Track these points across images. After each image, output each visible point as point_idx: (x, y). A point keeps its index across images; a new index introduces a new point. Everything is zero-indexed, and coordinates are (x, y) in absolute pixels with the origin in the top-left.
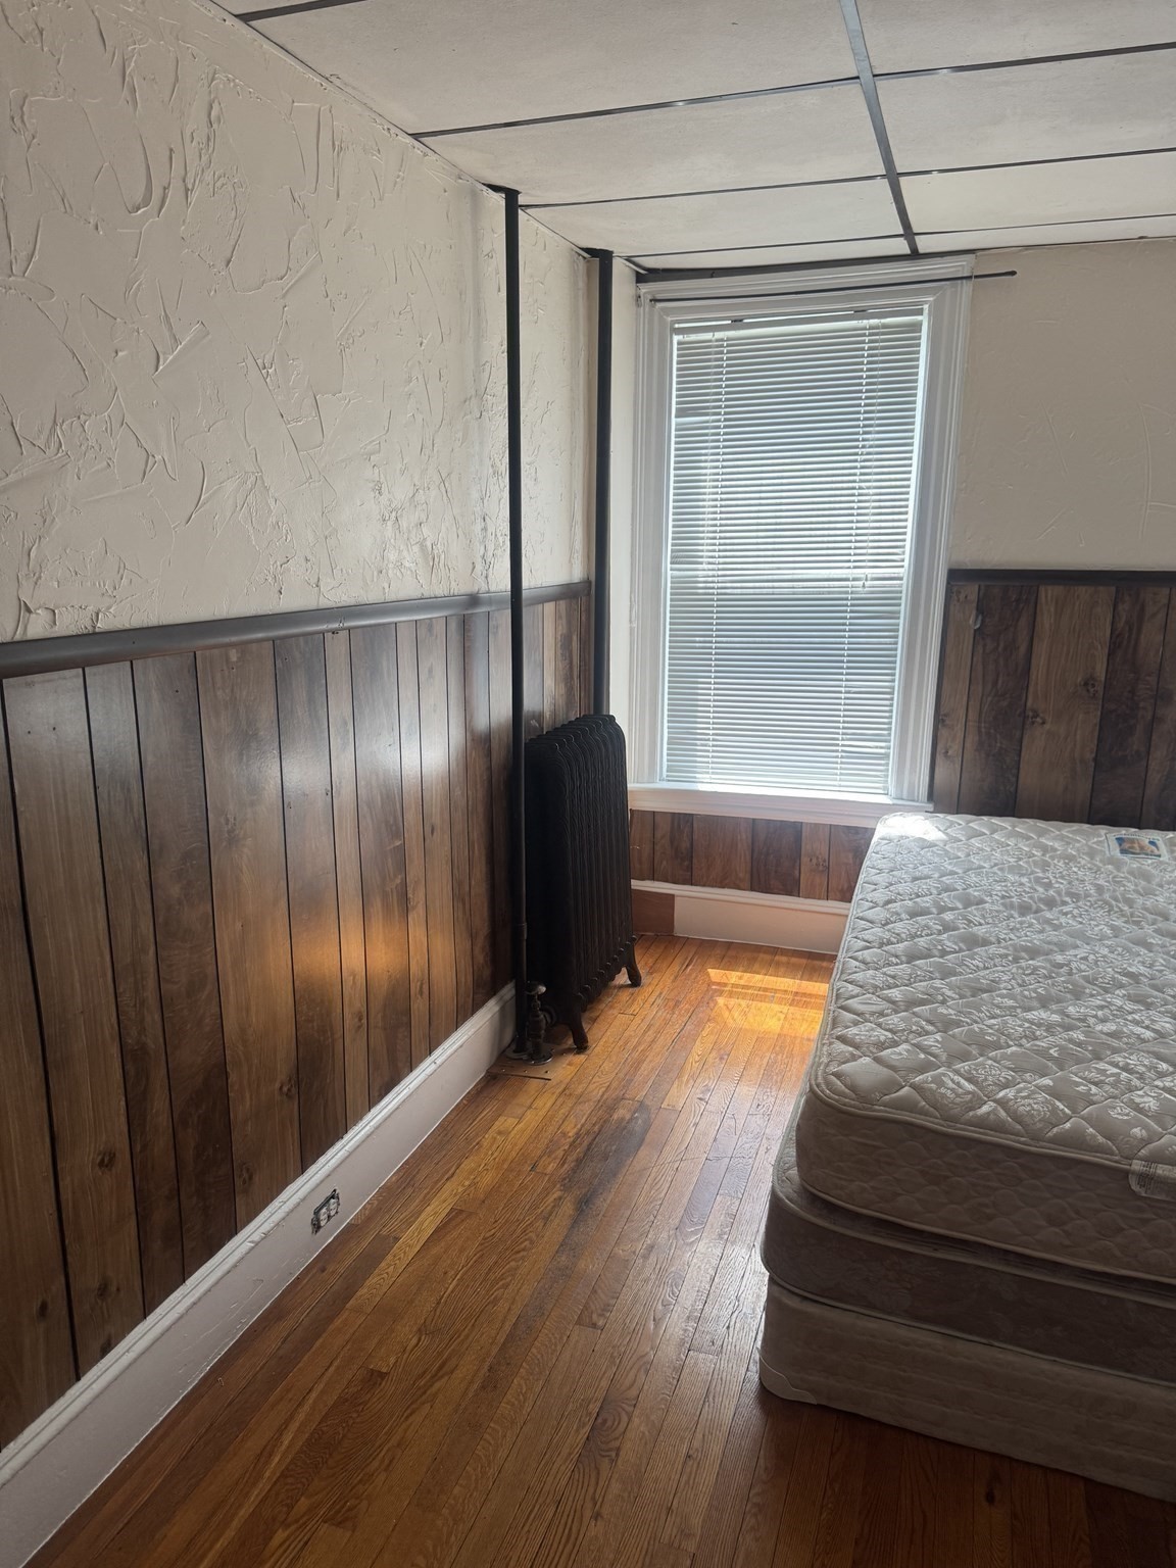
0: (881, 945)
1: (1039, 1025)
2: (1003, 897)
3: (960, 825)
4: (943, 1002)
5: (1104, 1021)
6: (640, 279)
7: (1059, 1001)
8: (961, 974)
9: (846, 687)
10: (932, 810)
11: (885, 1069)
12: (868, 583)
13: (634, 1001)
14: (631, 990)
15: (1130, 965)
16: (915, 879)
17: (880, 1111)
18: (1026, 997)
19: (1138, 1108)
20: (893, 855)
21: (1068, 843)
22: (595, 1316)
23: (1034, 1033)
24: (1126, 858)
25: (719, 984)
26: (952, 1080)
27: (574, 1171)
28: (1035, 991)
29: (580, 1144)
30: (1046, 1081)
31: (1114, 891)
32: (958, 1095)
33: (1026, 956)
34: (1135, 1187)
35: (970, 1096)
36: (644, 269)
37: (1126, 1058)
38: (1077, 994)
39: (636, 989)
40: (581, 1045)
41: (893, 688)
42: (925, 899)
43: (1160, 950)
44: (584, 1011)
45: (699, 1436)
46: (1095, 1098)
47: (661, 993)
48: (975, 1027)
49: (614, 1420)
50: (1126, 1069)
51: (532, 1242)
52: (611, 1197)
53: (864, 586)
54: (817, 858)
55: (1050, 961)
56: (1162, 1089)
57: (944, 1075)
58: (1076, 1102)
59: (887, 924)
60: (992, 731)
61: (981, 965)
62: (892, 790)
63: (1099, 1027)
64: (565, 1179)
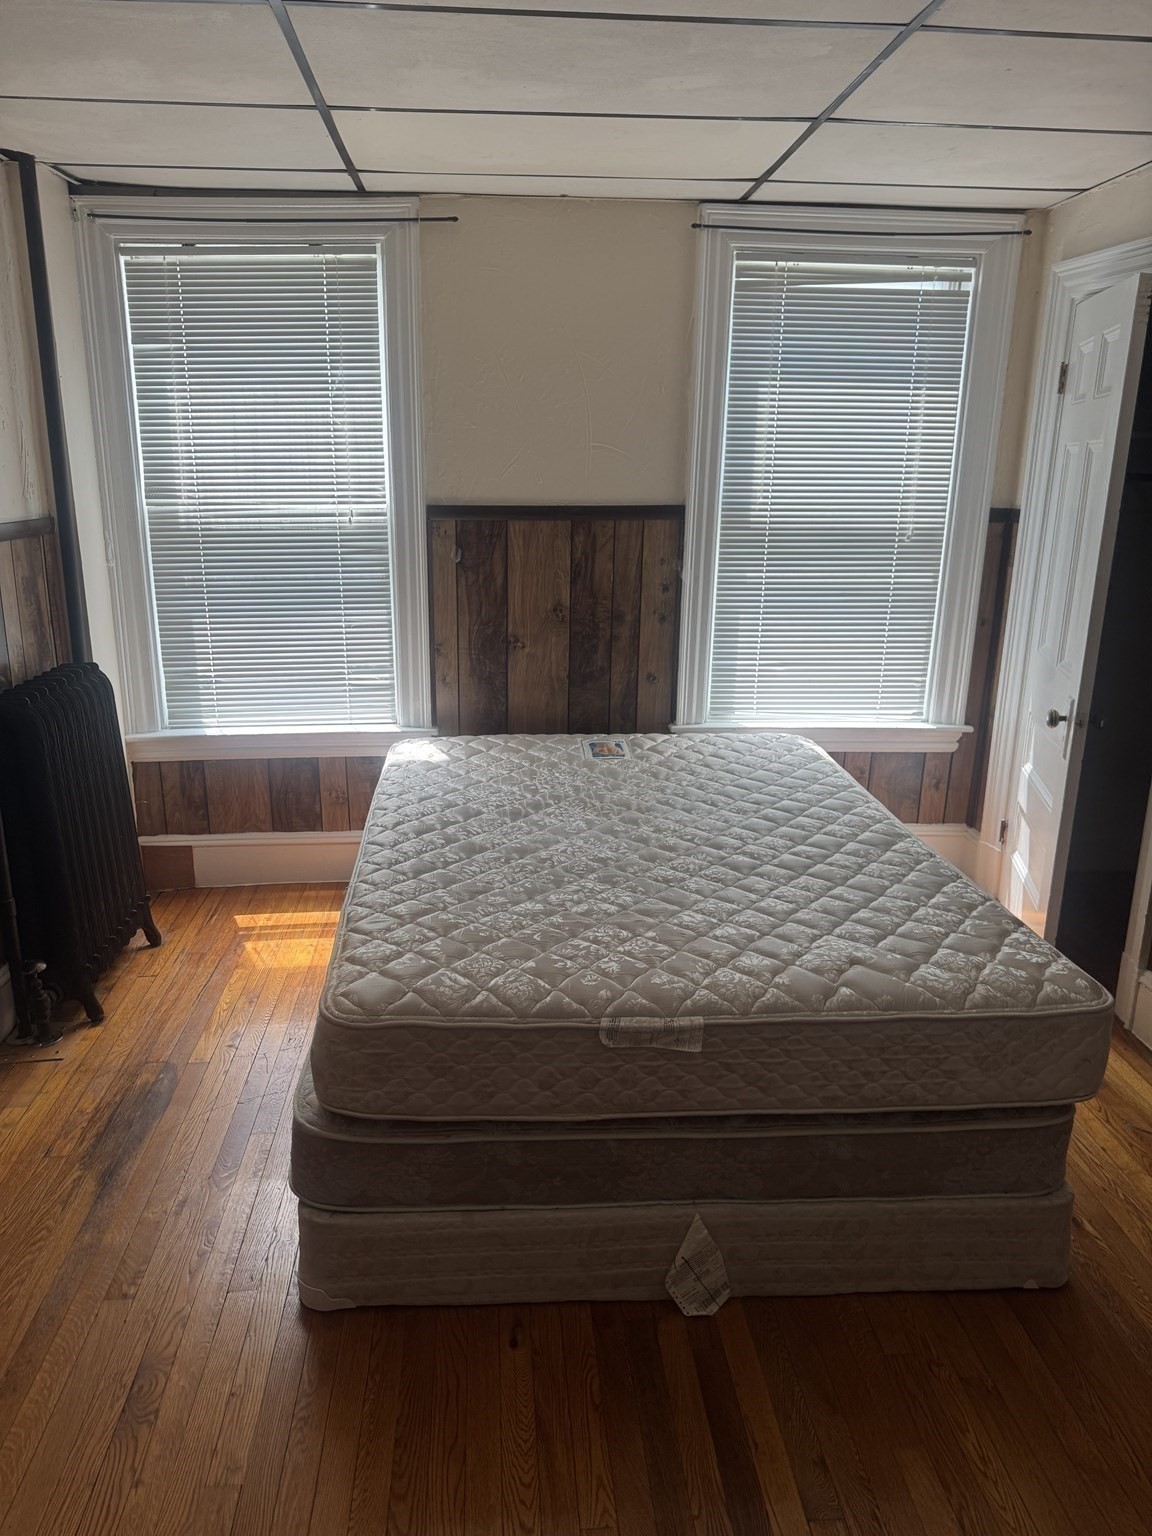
0: (390, 865)
1: (525, 916)
2: (498, 807)
3: (460, 745)
4: (444, 909)
5: (579, 902)
6: (73, 190)
7: (543, 891)
8: (461, 881)
9: (345, 621)
10: (437, 734)
11: (390, 981)
12: (354, 519)
13: (154, 961)
14: (150, 951)
15: (600, 852)
16: (421, 800)
17: (387, 1020)
18: (515, 893)
19: (604, 973)
20: (401, 780)
21: (551, 753)
22: (125, 1287)
23: (521, 923)
24: (597, 760)
25: (246, 929)
26: (450, 979)
27: (94, 1146)
28: (523, 886)
29: (100, 1118)
30: (531, 964)
31: (589, 789)
32: (455, 991)
33: (517, 857)
34: (605, 1041)
35: (465, 990)
36: (76, 179)
37: (595, 932)
38: (558, 883)
39: (156, 949)
40: (96, 1016)
41: (390, 621)
42: (430, 817)
43: (624, 835)
44: (96, 981)
45: (241, 1372)
46: (570, 971)
47: (184, 949)
48: (471, 927)
49: (151, 1385)
50: (595, 941)
51: (49, 1230)
52: (137, 1163)
53: (350, 521)
54: (336, 791)
55: (536, 858)
56: (623, 953)
57: (443, 975)
58: (553, 976)
59: (396, 845)
60: (481, 657)
61: (478, 870)
62: (400, 718)
63: (574, 910)
64: (84, 1157)
